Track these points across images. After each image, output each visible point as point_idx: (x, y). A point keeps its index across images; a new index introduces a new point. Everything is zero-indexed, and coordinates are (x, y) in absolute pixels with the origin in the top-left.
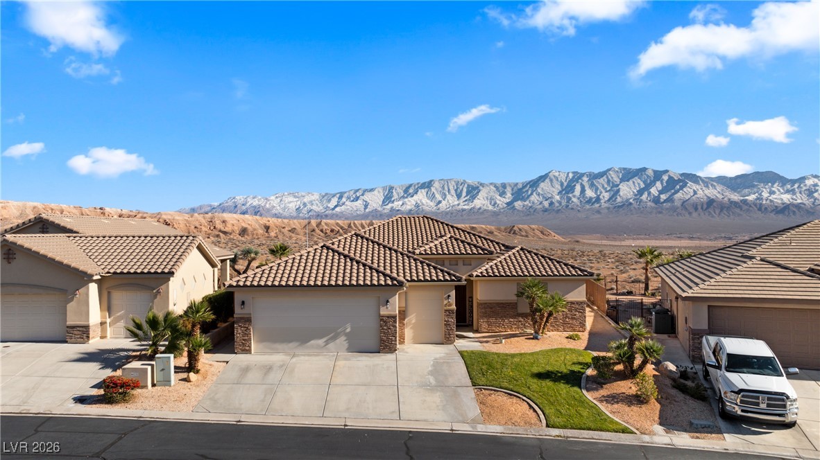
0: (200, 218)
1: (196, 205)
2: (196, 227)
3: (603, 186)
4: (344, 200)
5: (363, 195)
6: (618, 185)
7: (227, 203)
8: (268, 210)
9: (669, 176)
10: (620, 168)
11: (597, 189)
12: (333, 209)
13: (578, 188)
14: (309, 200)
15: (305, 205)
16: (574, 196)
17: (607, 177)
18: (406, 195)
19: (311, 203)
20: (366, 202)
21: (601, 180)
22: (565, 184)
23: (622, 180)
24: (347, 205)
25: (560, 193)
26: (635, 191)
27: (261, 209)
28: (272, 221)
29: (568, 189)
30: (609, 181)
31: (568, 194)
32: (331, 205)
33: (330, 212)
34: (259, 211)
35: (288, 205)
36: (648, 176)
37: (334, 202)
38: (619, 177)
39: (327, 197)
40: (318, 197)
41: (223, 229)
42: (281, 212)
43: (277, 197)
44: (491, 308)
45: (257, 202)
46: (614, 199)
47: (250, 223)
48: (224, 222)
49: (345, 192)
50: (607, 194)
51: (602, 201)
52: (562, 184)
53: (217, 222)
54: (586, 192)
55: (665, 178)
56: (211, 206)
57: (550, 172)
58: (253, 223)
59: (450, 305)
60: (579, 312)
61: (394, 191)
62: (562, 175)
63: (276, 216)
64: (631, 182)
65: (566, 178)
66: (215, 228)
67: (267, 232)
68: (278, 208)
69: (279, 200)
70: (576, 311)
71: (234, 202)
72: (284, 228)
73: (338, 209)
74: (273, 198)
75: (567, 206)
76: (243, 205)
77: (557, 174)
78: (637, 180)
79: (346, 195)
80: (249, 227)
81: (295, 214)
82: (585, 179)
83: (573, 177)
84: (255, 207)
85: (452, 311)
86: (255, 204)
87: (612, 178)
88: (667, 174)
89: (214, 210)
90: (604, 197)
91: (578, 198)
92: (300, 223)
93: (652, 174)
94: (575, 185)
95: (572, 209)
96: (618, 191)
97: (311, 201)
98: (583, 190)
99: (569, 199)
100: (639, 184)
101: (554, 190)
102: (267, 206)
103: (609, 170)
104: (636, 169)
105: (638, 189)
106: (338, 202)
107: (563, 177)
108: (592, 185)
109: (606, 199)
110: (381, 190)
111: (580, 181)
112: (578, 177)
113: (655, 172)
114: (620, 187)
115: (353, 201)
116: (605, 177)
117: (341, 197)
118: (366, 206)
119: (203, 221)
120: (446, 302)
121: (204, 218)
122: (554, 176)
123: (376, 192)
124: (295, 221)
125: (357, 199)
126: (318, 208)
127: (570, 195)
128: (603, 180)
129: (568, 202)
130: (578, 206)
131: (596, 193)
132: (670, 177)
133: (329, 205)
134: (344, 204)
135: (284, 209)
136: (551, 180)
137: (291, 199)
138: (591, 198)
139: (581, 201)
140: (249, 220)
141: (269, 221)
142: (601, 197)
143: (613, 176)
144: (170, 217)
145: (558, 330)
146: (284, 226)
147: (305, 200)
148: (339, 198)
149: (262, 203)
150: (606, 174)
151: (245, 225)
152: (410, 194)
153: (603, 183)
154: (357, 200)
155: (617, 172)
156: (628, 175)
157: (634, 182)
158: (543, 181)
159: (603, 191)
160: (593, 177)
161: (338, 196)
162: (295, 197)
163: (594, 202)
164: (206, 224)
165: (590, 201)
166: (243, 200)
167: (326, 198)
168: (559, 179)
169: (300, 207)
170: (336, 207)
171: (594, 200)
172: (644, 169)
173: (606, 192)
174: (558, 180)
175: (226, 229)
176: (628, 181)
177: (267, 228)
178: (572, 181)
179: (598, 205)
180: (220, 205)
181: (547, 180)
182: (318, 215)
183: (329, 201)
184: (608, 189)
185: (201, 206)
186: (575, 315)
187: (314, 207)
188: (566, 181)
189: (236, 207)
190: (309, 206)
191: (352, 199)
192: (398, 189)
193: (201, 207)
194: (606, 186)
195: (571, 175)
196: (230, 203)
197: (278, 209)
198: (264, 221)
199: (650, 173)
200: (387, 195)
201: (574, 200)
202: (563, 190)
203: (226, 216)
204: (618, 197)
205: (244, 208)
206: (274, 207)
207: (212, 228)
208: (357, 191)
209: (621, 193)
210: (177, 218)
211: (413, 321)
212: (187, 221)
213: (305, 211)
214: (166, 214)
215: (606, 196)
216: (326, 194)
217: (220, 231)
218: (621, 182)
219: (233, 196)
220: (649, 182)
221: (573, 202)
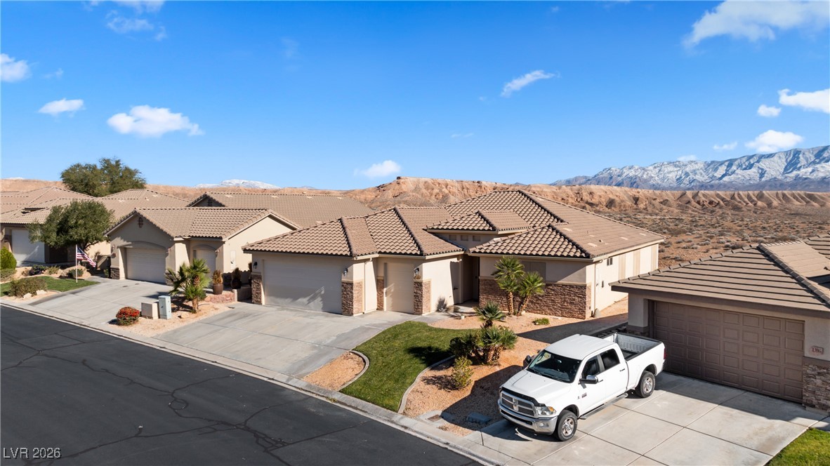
4: (734, 168)
5: (758, 162)
7: (602, 174)
8: (646, 181)
12: (720, 179)
14: (692, 169)
15: (687, 174)
18: (817, 161)
19: (694, 172)
20: (762, 169)
24: (737, 174)
27: (638, 180)
28: (642, 192)
32: (718, 174)
33: (717, 181)
34: (635, 182)
35: (667, 175)
37: (722, 170)
40: (702, 166)
41: (590, 201)
42: (660, 182)
43: (655, 167)
45: (633, 173)
47: (618, 194)
48: (591, 193)
49: (736, 160)
53: (584, 194)
56: (586, 177)
58: (622, 195)
61: (801, 156)
66: (582, 199)
67: (636, 204)
69: (657, 170)
71: (610, 174)
73: (726, 179)
74: (651, 168)
76: (619, 176)
79: (736, 163)
80: (617, 199)
81: (675, 185)
84: (631, 178)
86: (631, 175)
89: (589, 182)
102: (645, 176)
106: (727, 170)
110: (783, 156)
115: (745, 169)
117: (730, 165)
118: (762, 175)
123: (776, 158)
124: (668, 192)
125: (751, 166)
126: (702, 178)
133: (715, 175)
134: (733, 172)
135: (663, 180)
137: (671, 168)
140: (617, 191)
141: (638, 192)
146: (655, 197)
147: (688, 169)
148: (728, 167)
149: (639, 173)
151: (612, 197)
152: (824, 158)
161: (727, 163)
162: (676, 166)
164: (573, 196)
166: (618, 170)
167: (712, 166)
169: (681, 177)
170: (724, 176)
175: (593, 201)
177: (636, 200)
180: (595, 176)
182: (702, 186)
183: (716, 169)
185: (576, 178)
187: (698, 177)
189: (611, 178)
190: (691, 176)
192: (806, 153)
196: (605, 175)
197: (657, 180)
198: (633, 192)
200: (791, 161)
203: (593, 187)
205: (620, 179)
206: (652, 177)
207: (579, 200)
208: (752, 157)
210: (545, 190)
212: (555, 193)
213: (686, 181)
214: (535, 187)
216: (713, 162)
217: (587, 203)
219: (608, 167)
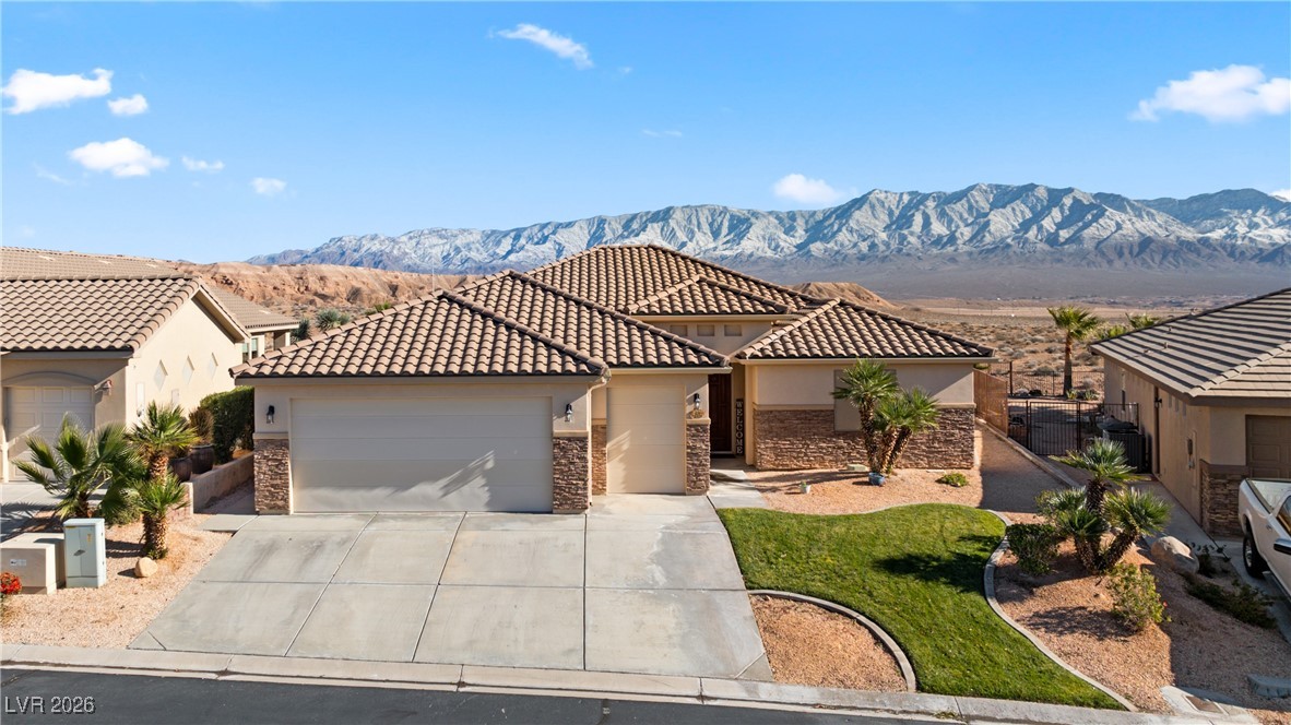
0: (282, 272)
1: (277, 250)
2: (275, 288)
3: (961, 217)
4: (523, 241)
5: (554, 233)
6: (986, 215)
7: (328, 247)
8: (397, 260)
9: (1074, 198)
10: (990, 186)
11: (951, 221)
12: (505, 257)
13: (918, 219)
14: (464, 241)
15: (458, 250)
16: (912, 234)
17: (968, 201)
18: (626, 233)
19: (468, 246)
20: (560, 244)
21: (958, 206)
22: (897, 213)
23: (993, 206)
24: (527, 251)
25: (887, 228)
26: (1016, 224)
27: (384, 257)
28: (403, 278)
29: (901, 221)
30: (971, 208)
31: (901, 229)
32: (502, 250)
33: (500, 261)
34: (380, 262)
35: (429, 250)
36: (1038, 199)
37: (506, 245)
38: (988, 201)
39: (494, 237)
40: (479, 238)
41: (320, 291)
42: (418, 262)
43: (411, 238)
44: (782, 422)
45: (378, 246)
46: (979, 238)
47: (365, 280)
48: (322, 278)
49: (525, 229)
50: (969, 229)
51: (959, 242)
52: (891, 213)
53: (311, 279)
54: (932, 227)
55: (1068, 201)
56: (301, 252)
57: (870, 193)
58: (371, 281)
59: (699, 415)
60: (960, 429)
61: (606, 226)
62: (890, 198)
63: (409, 269)
64: (1009, 209)
65: (899, 202)
66: (307, 288)
67: (394, 295)
68: (413, 255)
69: (414, 242)
70: (954, 426)
71: (340, 247)
72: (421, 288)
73: (512, 257)
74: (405, 239)
75: (900, 250)
76: (355, 251)
77: (882, 196)
78: (1019, 206)
79: (526, 234)
80: (364, 288)
81: (441, 266)
82: (931, 204)
83: (910, 201)
84: (374, 254)
85: (703, 426)
86: (374, 249)
87: (977, 202)
88: (1071, 195)
89: (307, 260)
90: (962, 234)
91: (919, 237)
92: (448, 281)
93: (1045, 195)
94: (913, 215)
95: (908, 255)
96: (987, 224)
97: (468, 244)
98: (927, 223)
99: (903, 238)
100: (1022, 212)
101: (877, 222)
102: (395, 252)
103: (972, 188)
104: (1018, 187)
105: (1021, 221)
106: (513, 245)
107: (892, 202)
108: (942, 215)
109: (966, 238)
110: (585, 226)
111: (922, 207)
112: (918, 200)
113: (1050, 191)
114: (990, 217)
115: (537, 243)
116: (964, 201)
117: (517, 238)
118: (559, 252)
119: (288, 278)
120: (689, 408)
121: (289, 272)
122: (878, 199)
123: (576, 228)
124: (441, 277)
125: (544, 239)
126: (479, 256)
127: (905, 232)
128: (961, 207)
129: (901, 243)
130: (917, 249)
131: (949, 227)
132: (1076, 201)
133: (498, 251)
134: (522, 248)
135: (423, 257)
136: (873, 207)
137: (435, 240)
138: (940, 237)
139: (923, 242)
140: (363, 276)
141: (397, 277)
142: (958, 234)
143: (977, 198)
144: (232, 271)
145: (917, 466)
146: (421, 285)
147: (459, 242)
148: (514, 239)
149: (387, 247)
150: (966, 195)
151: (357, 285)
152: (633, 231)
153: (961, 210)
154: (544, 242)
155: (986, 192)
156: (1004, 196)
157: (1013, 209)
158: (859, 209)
159: (961, 224)
160: (945, 200)
161: (513, 234)
162: (441, 237)
163: (946, 244)
164: (292, 283)
165: (938, 241)
166: (354, 242)
167: (492, 238)
168: (886, 205)
169: (449, 254)
170: (509, 253)
171: (945, 240)
172: (1032, 187)
173: (967, 225)
174: (883, 206)
175: (326, 291)
176: (1004, 207)
177: (394, 289)
178: (908, 207)
179: (953, 248)
180: (317, 250)
181: (866, 207)
182: (480, 268)
183: (498, 243)
184: (969, 221)
185: (285, 253)
186: (953, 435)
187: (473, 254)
188: (897, 207)
189: (343, 254)
190: (464, 252)
191: (536, 240)
192: (613, 223)
193: (285, 255)
194: (966, 215)
195: (906, 198)
196: (333, 248)
197: (413, 258)
198: (388, 277)
199: (1041, 193)
200: (594, 233)
201: (912, 239)
202: (892, 223)
203: (326, 269)
204: (987, 235)
205: (356, 256)
206: (407, 254)
207: (302, 289)
208: (544, 226)
209: (992, 228)
210: (244, 272)
211: (625, 447)
212: (261, 277)
213: (457, 260)
214: (225, 266)
215: (967, 232)
216: (493, 232)
217: (316, 294)
218: (991, 210)
219: (338, 236)
220: (1039, 208)
221: (909, 243)
